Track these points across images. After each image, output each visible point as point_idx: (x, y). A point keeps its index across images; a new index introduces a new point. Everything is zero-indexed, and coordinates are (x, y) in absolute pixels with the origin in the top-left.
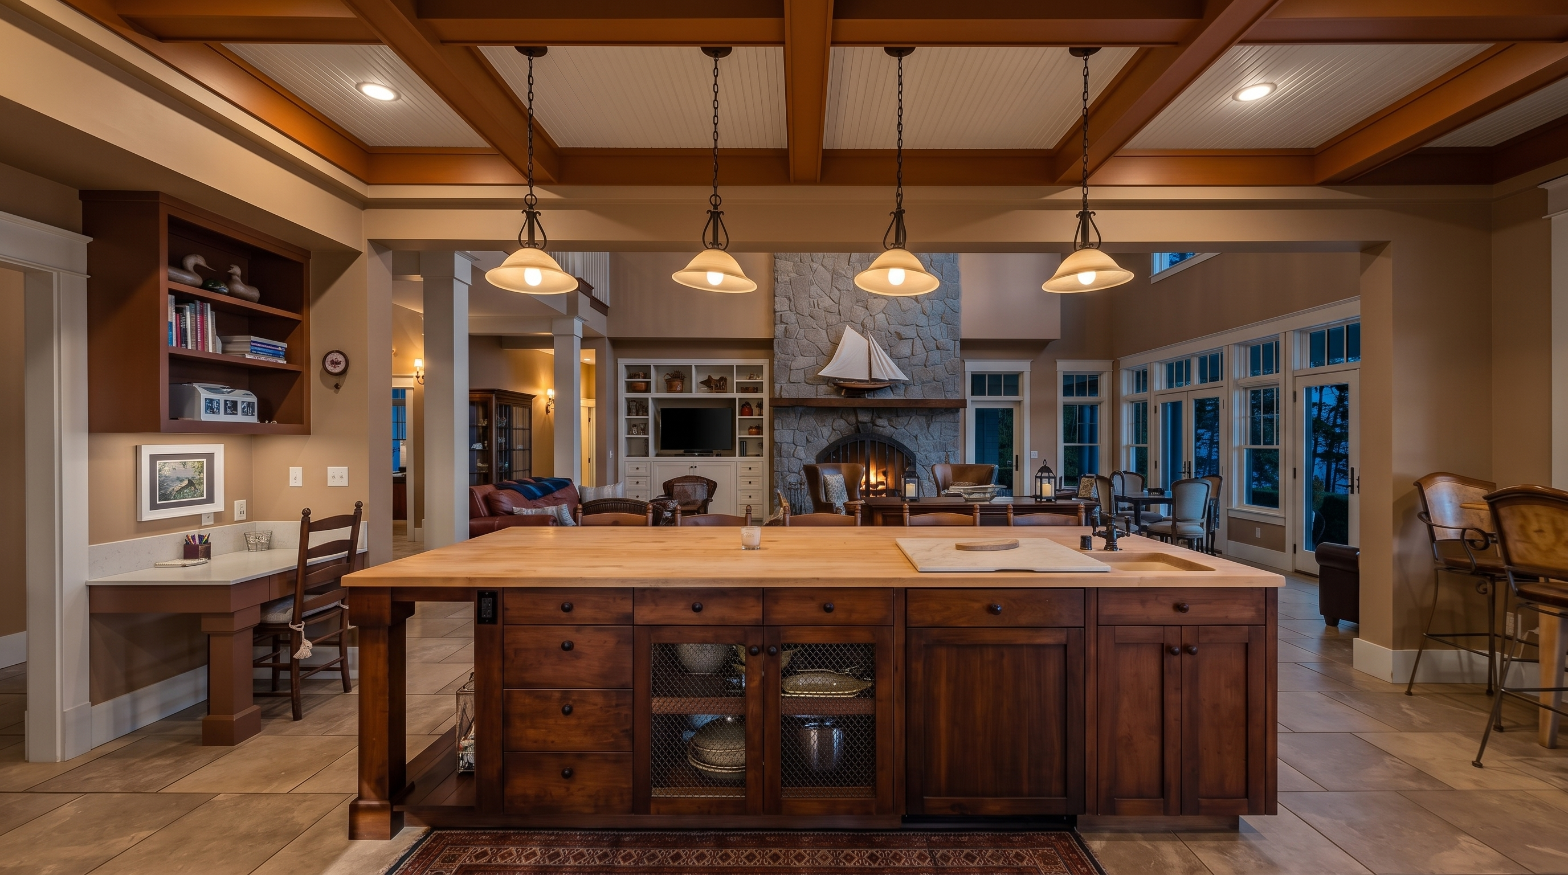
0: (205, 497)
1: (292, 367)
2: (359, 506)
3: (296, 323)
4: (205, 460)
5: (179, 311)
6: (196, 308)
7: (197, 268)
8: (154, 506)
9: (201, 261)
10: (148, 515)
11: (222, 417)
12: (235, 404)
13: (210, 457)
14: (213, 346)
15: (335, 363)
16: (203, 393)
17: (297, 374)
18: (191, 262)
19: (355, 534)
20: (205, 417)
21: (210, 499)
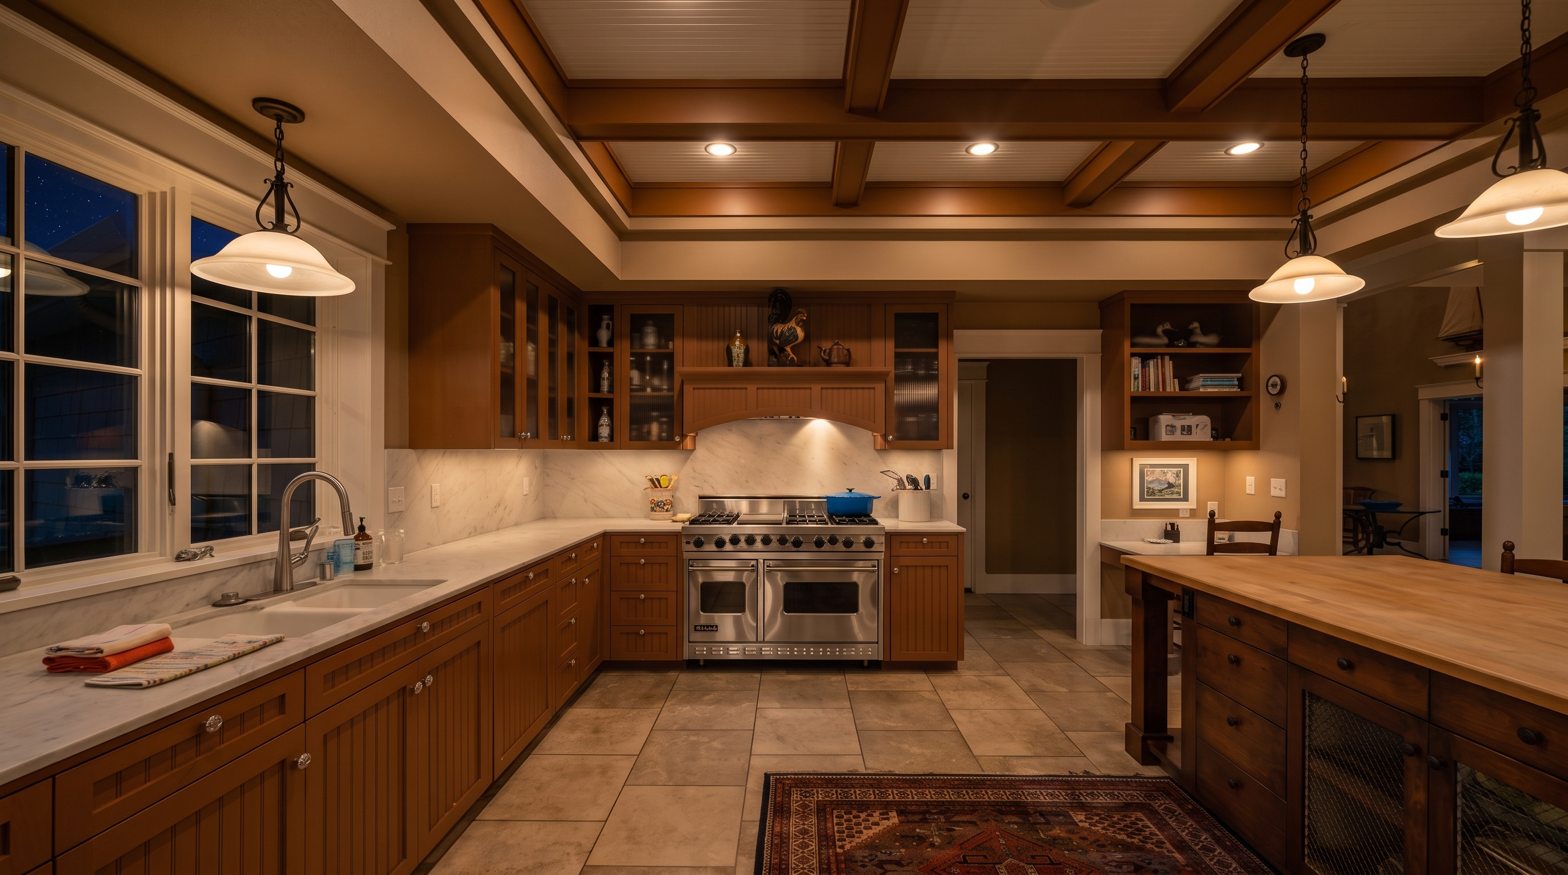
0: (1182, 497)
1: (1244, 394)
2: (1278, 516)
3: (1249, 355)
4: (1182, 469)
5: (1144, 366)
6: (1157, 362)
7: (1165, 332)
8: (1142, 499)
9: (1168, 326)
10: (1138, 505)
11: (1178, 437)
12: (1190, 427)
13: (1186, 467)
14: (1172, 387)
15: (1274, 385)
16: (1165, 419)
17: (1249, 398)
18: (1160, 330)
19: (1275, 539)
20: (1165, 437)
21: (1186, 499)
